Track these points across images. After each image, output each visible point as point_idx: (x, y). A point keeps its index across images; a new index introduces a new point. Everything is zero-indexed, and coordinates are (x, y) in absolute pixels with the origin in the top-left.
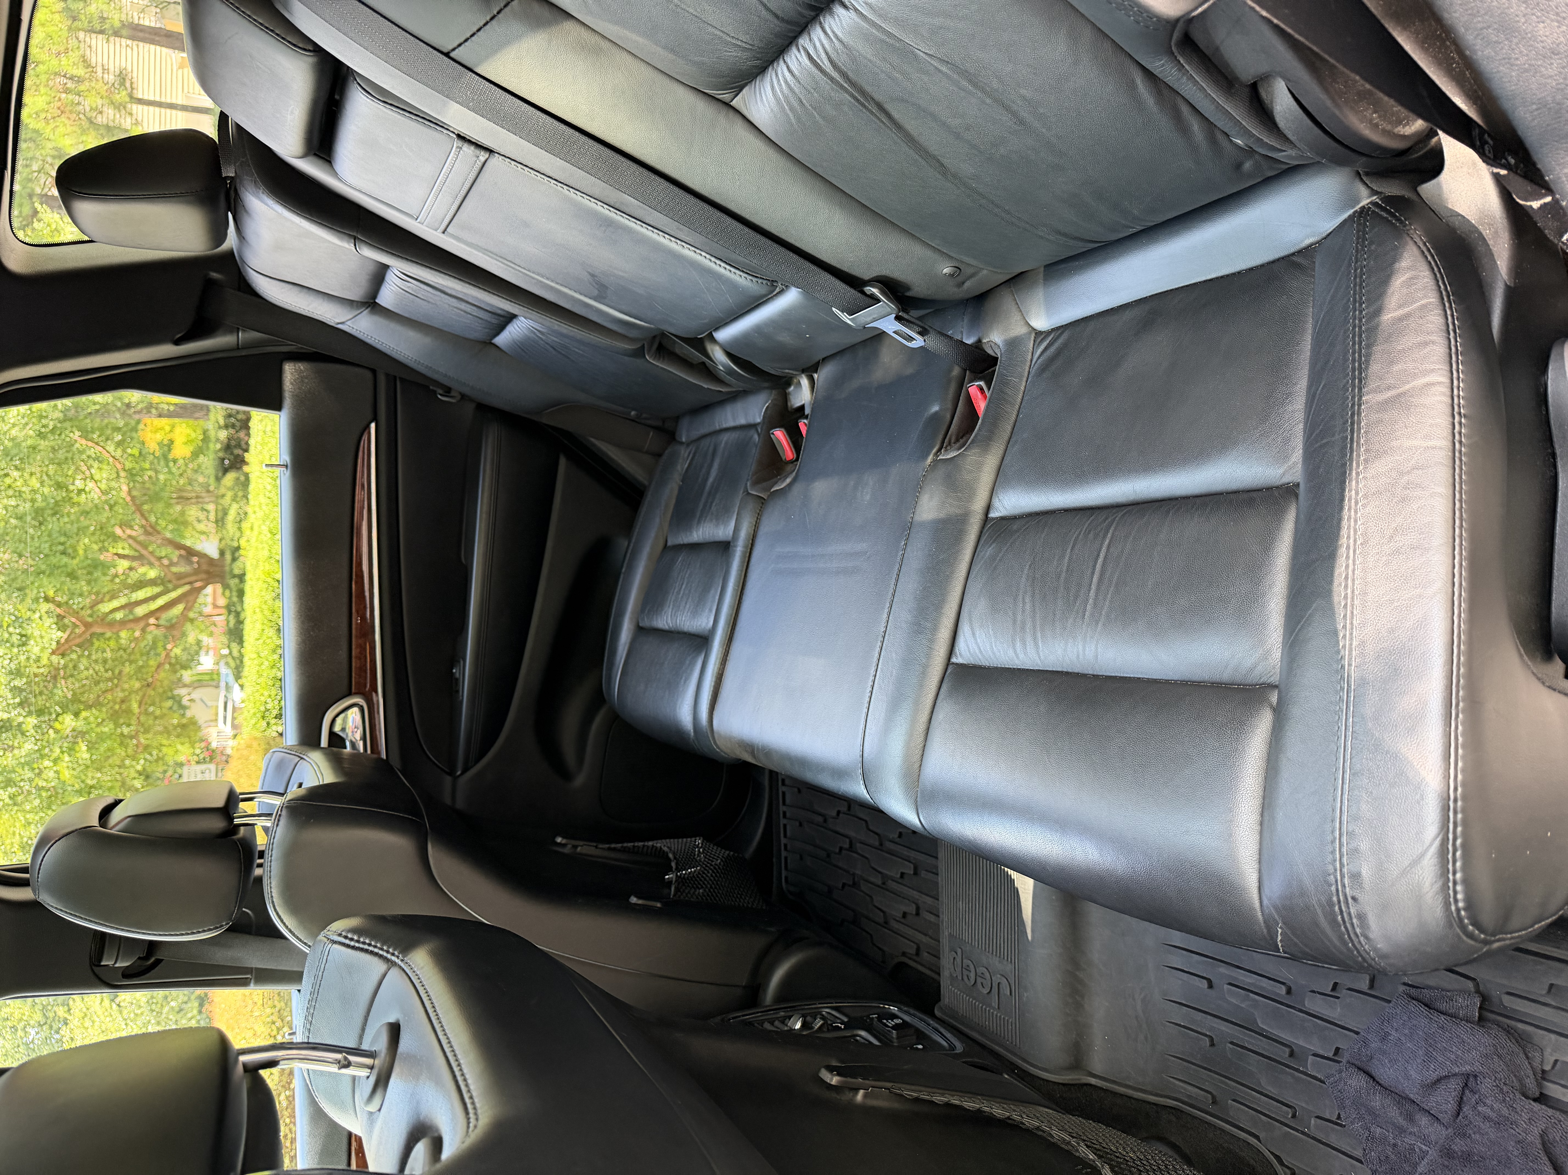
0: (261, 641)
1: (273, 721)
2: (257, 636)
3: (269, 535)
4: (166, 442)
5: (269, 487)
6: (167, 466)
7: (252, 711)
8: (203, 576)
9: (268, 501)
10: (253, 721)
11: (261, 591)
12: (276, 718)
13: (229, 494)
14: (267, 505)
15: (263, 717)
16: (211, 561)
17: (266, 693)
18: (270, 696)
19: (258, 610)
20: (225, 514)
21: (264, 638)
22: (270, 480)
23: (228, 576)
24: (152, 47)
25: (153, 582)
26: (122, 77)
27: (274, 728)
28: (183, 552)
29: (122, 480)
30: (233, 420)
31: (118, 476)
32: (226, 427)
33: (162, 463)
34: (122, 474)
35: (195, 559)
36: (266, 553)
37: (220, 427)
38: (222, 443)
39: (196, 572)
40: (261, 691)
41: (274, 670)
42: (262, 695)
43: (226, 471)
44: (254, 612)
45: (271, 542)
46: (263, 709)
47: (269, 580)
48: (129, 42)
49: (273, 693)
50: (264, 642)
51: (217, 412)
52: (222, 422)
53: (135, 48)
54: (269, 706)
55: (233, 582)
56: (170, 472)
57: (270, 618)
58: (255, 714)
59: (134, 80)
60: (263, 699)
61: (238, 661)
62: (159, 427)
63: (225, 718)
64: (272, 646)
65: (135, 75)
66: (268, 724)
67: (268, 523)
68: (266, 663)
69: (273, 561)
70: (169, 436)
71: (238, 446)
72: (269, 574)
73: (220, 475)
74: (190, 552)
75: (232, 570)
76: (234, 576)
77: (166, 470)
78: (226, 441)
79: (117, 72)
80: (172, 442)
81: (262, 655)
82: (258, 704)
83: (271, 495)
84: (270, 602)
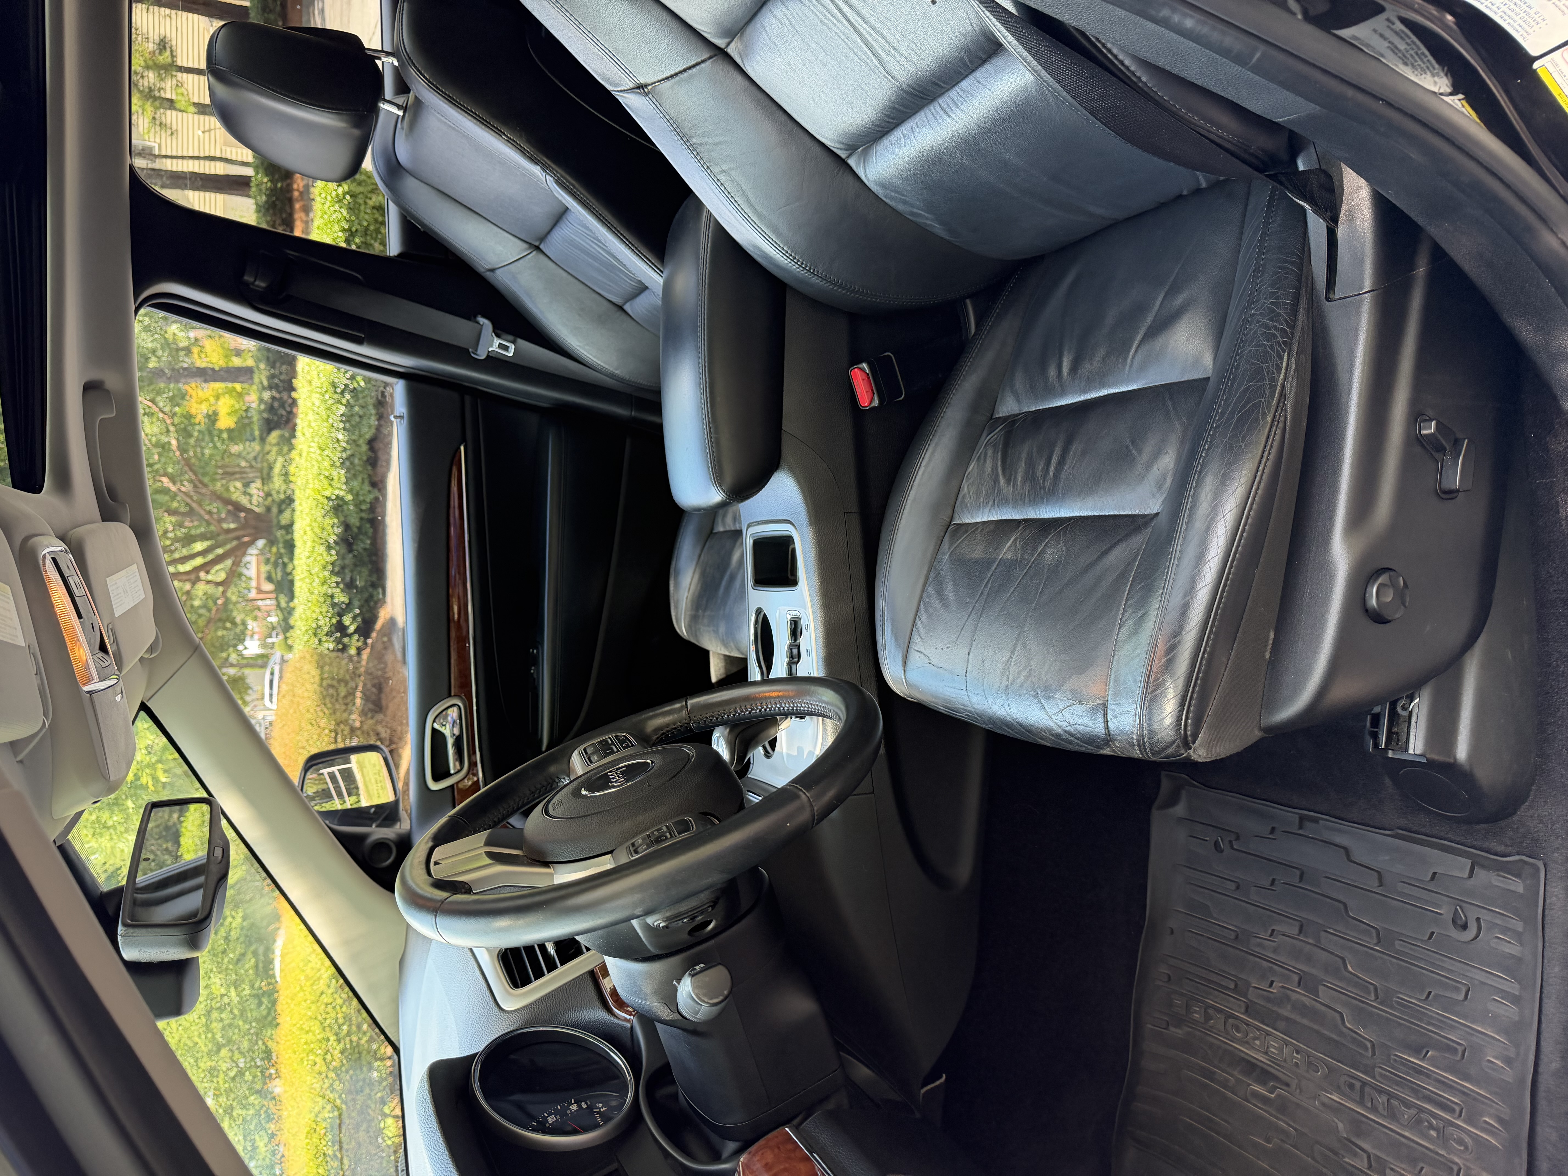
0: (312, 559)
1: (324, 638)
2: (307, 554)
3: (318, 451)
4: (210, 413)
5: (317, 403)
6: (212, 441)
7: (304, 629)
8: (252, 531)
9: (317, 417)
10: (306, 638)
11: (311, 509)
12: (327, 635)
13: (275, 449)
14: (316, 421)
15: (315, 634)
16: (258, 516)
17: (318, 611)
18: (321, 612)
19: (308, 529)
20: (271, 468)
21: (315, 555)
22: (318, 396)
23: (274, 529)
24: (190, 15)
25: (203, 537)
26: (163, 44)
27: (326, 645)
28: (230, 507)
29: (171, 434)
30: (276, 381)
31: (168, 431)
32: (270, 388)
33: (207, 438)
34: (172, 428)
35: (242, 514)
36: (315, 470)
37: (264, 388)
38: (266, 403)
39: (242, 527)
40: (313, 608)
41: (325, 587)
42: (314, 612)
43: (270, 430)
44: (305, 533)
45: (320, 459)
46: (314, 625)
47: (319, 497)
48: (168, 11)
49: (324, 610)
50: (315, 560)
51: (261, 373)
52: (265, 383)
53: (173, 16)
54: (321, 623)
55: (279, 534)
56: (215, 447)
57: (321, 535)
58: (306, 631)
59: (174, 48)
60: (315, 616)
61: (285, 613)
62: (204, 398)
63: (271, 695)
64: (323, 562)
65: (174, 43)
66: (320, 641)
67: (316, 439)
68: (317, 580)
69: (322, 477)
70: (213, 408)
71: (282, 405)
72: (319, 492)
73: (265, 435)
74: (238, 507)
75: (279, 522)
76: (282, 528)
77: (211, 445)
78: (270, 401)
79: (157, 41)
80: (215, 413)
81: (313, 572)
82: (310, 622)
83: (319, 411)
84: (320, 519)
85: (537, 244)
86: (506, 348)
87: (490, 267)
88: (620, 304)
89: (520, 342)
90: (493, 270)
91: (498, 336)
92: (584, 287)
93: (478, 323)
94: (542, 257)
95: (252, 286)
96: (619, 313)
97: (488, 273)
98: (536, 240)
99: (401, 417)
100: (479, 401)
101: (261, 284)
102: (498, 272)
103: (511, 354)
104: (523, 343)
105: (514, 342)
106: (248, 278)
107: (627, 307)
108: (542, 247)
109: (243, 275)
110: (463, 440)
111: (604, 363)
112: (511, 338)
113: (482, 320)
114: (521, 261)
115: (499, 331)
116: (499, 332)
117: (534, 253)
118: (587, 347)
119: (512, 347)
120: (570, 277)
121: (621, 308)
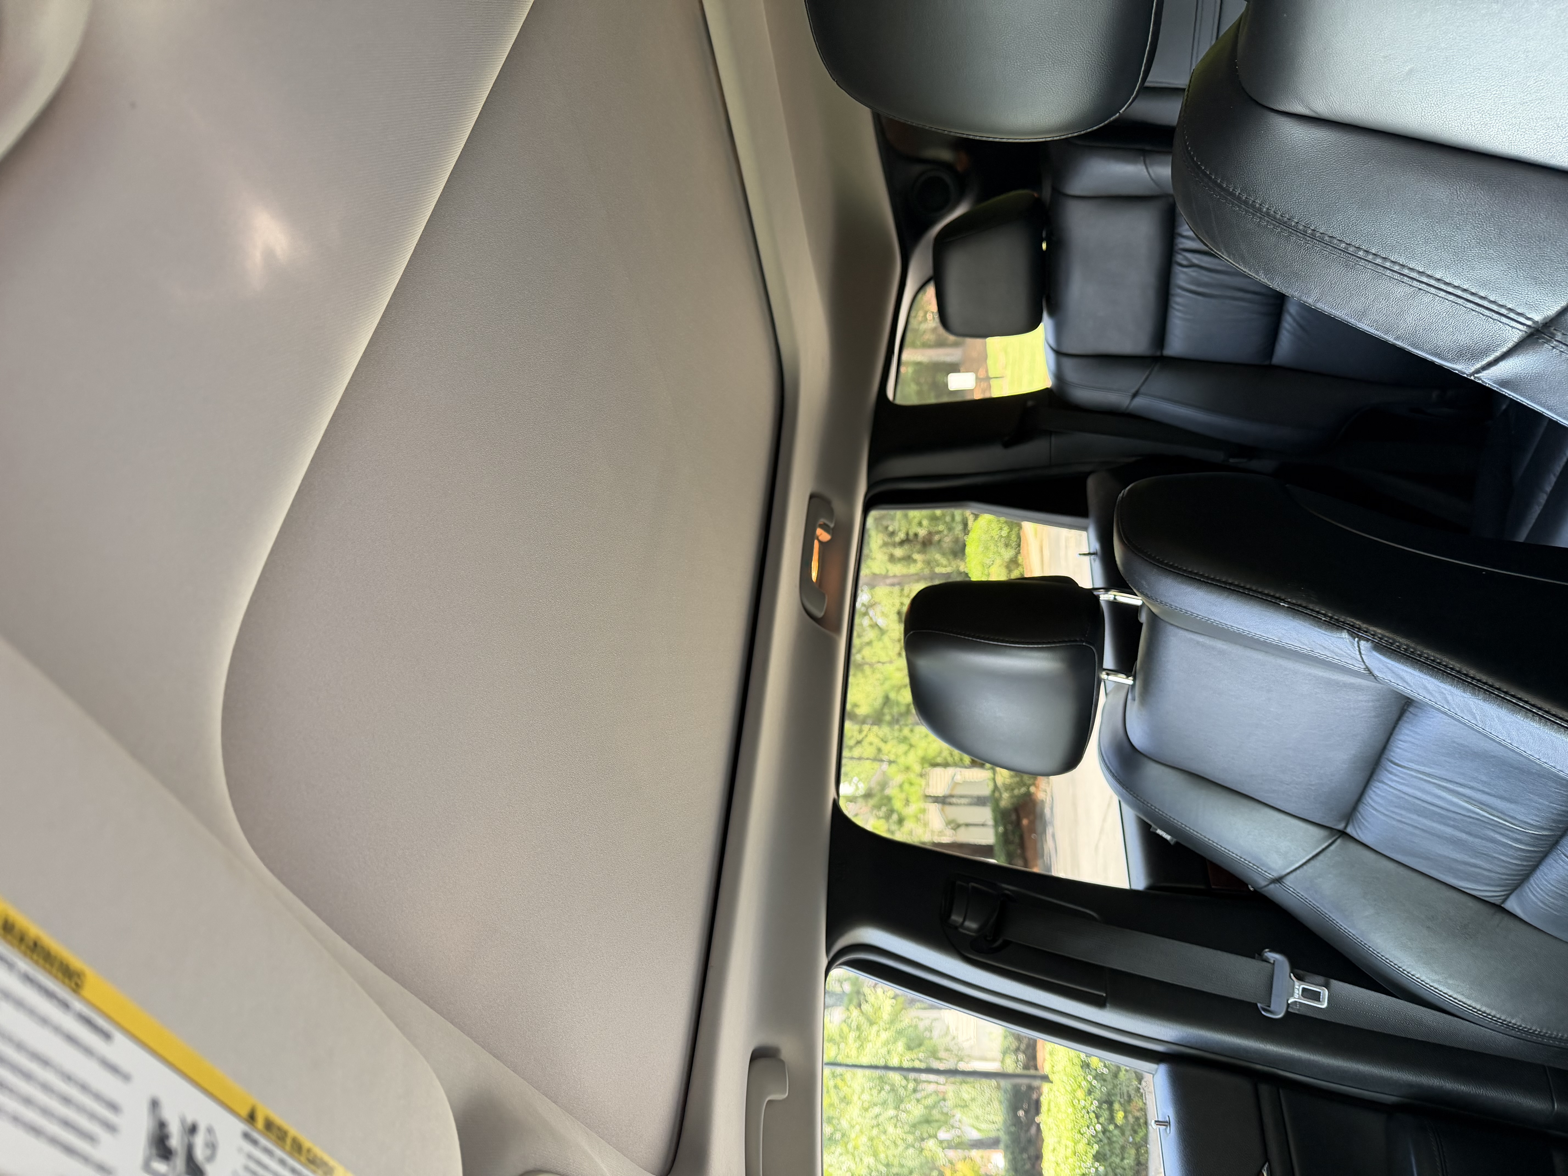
85: (1341, 827)
86: (1316, 996)
87: (1275, 875)
88: (1497, 901)
89: (1336, 984)
90: (1279, 880)
91: (1300, 978)
92: (1429, 882)
93: (1266, 961)
94: (1352, 846)
95: (961, 930)
96: (1499, 916)
97: (1272, 886)
98: (1340, 821)
99: (1166, 1123)
100: (1281, 1091)
101: (972, 925)
102: (1288, 881)
103: (1324, 1005)
104: (1339, 986)
105: (1327, 985)
106: (956, 918)
107: (1512, 905)
108: (1350, 830)
109: (949, 916)
110: (1267, 1159)
111: (1488, 1006)
112: (1321, 979)
113: (1272, 956)
114: (1321, 857)
115: (1300, 969)
116: (1300, 972)
117: (1339, 842)
118: (1450, 982)
119: (1325, 993)
120: (1402, 870)
121: (1499, 908)
